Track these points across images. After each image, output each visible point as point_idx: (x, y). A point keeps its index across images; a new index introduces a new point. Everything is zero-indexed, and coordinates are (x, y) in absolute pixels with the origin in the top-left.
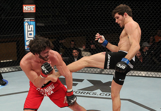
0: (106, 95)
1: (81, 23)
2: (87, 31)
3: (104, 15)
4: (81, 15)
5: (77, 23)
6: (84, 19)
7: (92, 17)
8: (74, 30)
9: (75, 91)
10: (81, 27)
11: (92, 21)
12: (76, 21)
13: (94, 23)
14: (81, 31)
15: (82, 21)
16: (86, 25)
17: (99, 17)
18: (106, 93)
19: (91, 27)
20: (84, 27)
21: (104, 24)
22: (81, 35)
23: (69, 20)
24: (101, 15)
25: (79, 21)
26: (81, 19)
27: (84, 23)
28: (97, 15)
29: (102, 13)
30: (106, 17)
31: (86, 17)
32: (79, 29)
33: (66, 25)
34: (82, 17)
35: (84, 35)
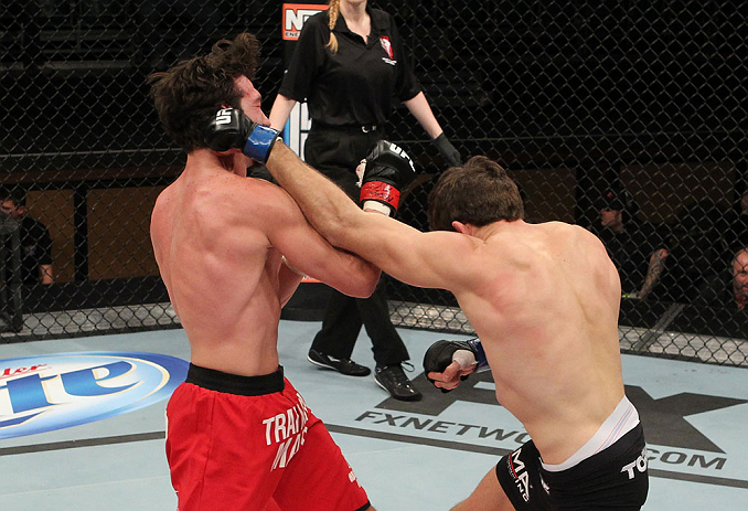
0: (665, 458)
1: (558, 102)
2: (588, 143)
3: (674, 69)
4: (560, 62)
5: (542, 100)
6: (575, 83)
7: (616, 75)
8: (525, 135)
9: (515, 432)
10: (557, 122)
11: (615, 96)
12: (534, 90)
13: (622, 106)
14: (557, 142)
15: (566, 92)
16: (581, 114)
17: (649, 78)
18: (663, 449)
19: (605, 125)
20: (573, 123)
21: (671, 110)
22: (555, 163)
23: (503, 88)
24: (657, 68)
25: (550, 91)
26: (559, 81)
27: (574, 103)
28: (641, 67)
29: (666, 58)
30: (681, 80)
31: (583, 73)
32: (549, 131)
33: (488, 107)
34: (567, 72)
35: (571, 163)
